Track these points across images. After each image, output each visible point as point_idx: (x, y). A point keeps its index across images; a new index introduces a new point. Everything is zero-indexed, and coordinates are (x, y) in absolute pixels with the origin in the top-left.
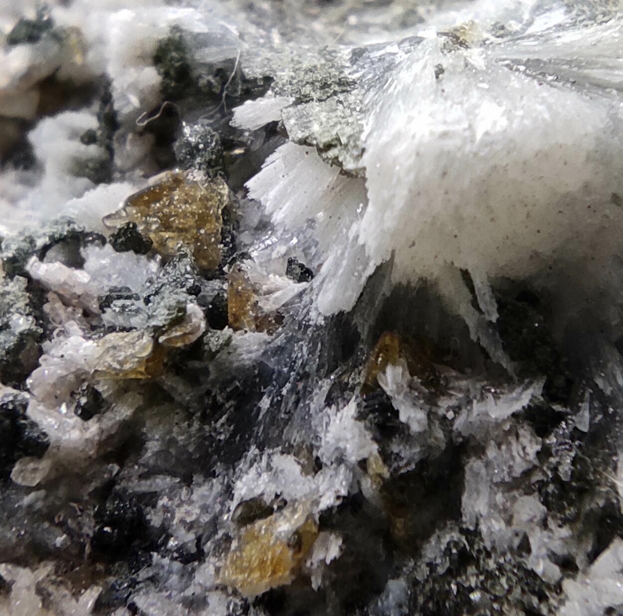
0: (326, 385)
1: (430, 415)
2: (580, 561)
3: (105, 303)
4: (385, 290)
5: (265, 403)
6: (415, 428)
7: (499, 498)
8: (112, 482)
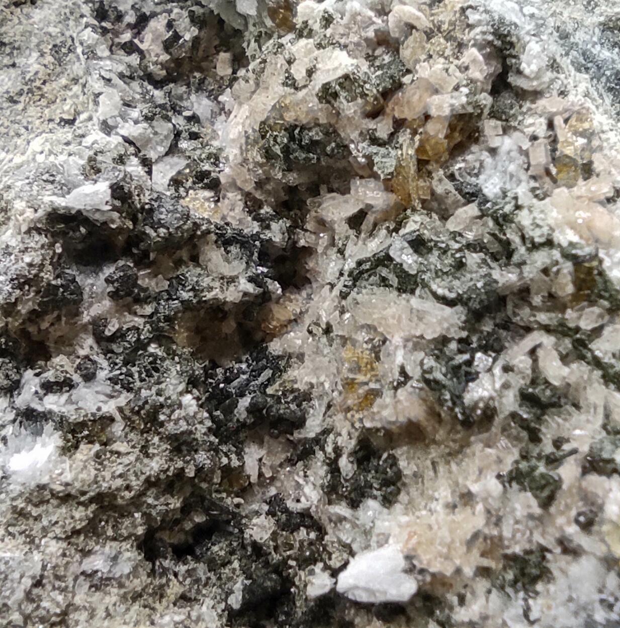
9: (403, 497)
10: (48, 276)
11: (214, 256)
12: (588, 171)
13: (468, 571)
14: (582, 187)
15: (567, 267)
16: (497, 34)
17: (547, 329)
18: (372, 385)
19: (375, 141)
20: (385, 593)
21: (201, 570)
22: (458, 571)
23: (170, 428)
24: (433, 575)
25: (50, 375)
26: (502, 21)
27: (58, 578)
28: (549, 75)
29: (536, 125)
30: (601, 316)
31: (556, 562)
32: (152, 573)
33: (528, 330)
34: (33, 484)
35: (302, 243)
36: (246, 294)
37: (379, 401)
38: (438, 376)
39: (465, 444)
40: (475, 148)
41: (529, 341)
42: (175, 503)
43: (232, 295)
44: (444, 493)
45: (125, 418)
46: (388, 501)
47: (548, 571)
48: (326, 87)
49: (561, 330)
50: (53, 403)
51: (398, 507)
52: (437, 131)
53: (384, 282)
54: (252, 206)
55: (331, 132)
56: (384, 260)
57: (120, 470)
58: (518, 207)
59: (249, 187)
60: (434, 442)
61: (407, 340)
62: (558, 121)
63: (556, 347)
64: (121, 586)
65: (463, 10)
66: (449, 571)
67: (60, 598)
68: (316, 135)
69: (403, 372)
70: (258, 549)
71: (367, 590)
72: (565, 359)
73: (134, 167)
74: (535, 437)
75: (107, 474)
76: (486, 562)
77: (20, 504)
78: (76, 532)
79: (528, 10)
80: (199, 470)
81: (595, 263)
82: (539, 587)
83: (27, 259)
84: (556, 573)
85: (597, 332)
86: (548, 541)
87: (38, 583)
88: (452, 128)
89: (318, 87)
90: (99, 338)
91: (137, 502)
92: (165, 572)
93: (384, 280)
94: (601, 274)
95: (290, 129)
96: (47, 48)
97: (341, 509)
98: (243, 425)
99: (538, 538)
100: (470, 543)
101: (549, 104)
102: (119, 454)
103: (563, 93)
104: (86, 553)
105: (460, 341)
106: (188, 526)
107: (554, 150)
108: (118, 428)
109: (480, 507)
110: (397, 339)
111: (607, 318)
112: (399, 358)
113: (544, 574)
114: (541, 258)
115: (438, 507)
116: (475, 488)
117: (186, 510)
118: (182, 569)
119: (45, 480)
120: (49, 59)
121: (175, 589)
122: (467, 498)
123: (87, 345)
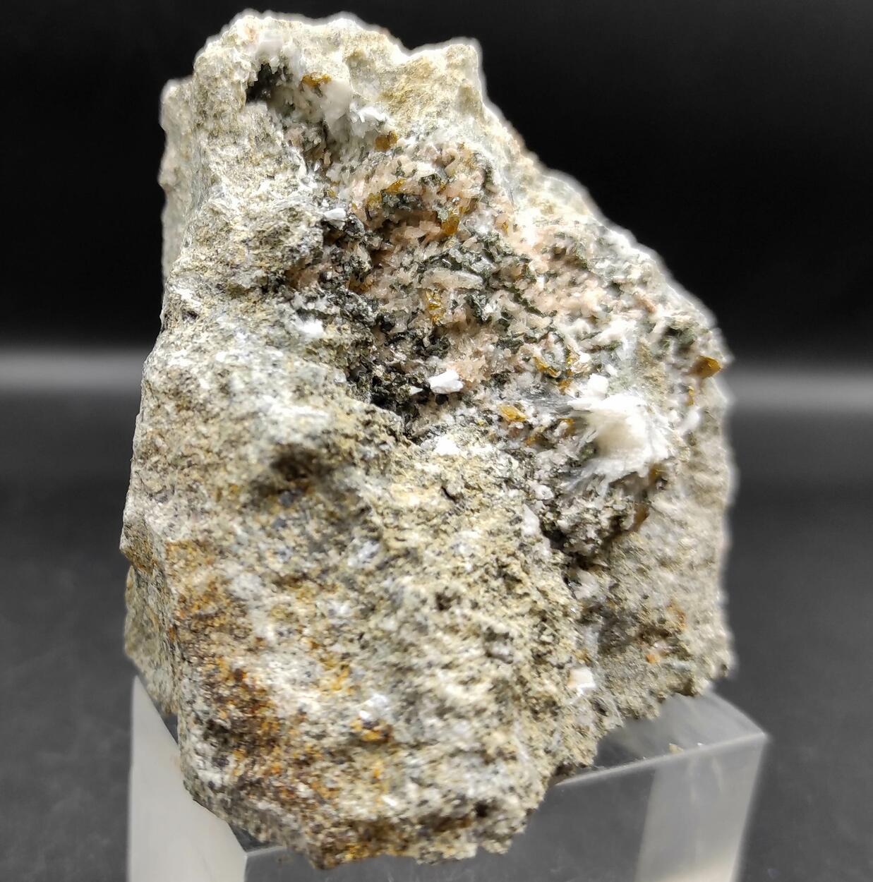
0: (554, 411)
1: (558, 437)
2: (541, 482)
3: (550, 353)
4: (582, 415)
5: (543, 399)
6: (555, 434)
7: (547, 460)
8: (510, 372)
9: (449, 354)
13: (478, 382)
16: (487, 166)
17: (506, 289)
18: (443, 307)
20: (450, 388)
22: (475, 381)
24: (467, 382)
25: (311, 294)
26: (489, 161)
29: (499, 207)
30: (526, 284)
31: (512, 376)
34: (318, 338)
35: (386, 248)
38: (477, 302)
39: (478, 332)
40: (474, 214)
44: (469, 352)
45: (344, 315)
46: (442, 356)
47: (509, 379)
48: (423, 179)
50: (310, 305)
51: (447, 358)
53: (444, 265)
55: (419, 198)
56: (445, 256)
58: (498, 239)
60: (464, 331)
61: (455, 290)
63: (509, 296)
65: (475, 155)
66: (472, 380)
68: (413, 199)
69: (455, 302)
71: (441, 388)
72: (512, 302)
76: (484, 378)
77: (310, 347)
82: (506, 385)
83: (316, 239)
84: (512, 380)
85: (524, 291)
86: (511, 368)
88: (469, 203)
89: (418, 178)
94: (528, 268)
95: (401, 196)
96: (253, 138)
99: (506, 367)
100: (479, 371)
103: (503, 194)
105: (479, 290)
109: (483, 356)
110: (451, 289)
111: (528, 285)
112: (452, 297)
113: (507, 381)
114: (509, 260)
115: (466, 357)
116: (481, 349)
117: (358, 359)
120: (254, 143)
122: (478, 353)
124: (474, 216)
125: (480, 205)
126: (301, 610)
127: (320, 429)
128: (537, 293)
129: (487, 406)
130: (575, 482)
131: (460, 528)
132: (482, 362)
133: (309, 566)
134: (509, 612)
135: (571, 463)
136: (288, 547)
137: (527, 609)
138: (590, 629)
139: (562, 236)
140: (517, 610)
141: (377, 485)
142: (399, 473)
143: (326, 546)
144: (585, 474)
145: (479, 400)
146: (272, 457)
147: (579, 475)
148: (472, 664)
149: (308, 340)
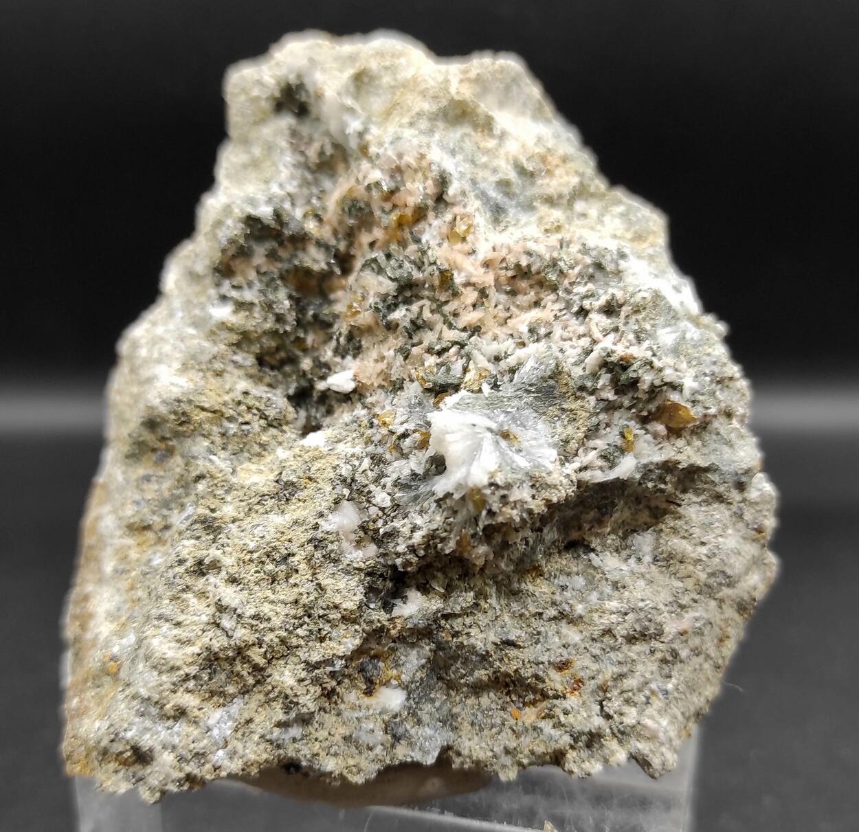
1: (409, 448)
7: (397, 469)
8: (405, 380)
9: (360, 356)
10: (242, 241)
11: (313, 250)
12: (464, 239)
13: (376, 385)
14: (459, 246)
15: (437, 273)
16: (441, 176)
17: (428, 298)
18: (358, 309)
19: (383, 211)
20: (343, 387)
21: (280, 377)
22: (372, 384)
23: (277, 311)
24: (363, 383)
25: (235, 283)
26: (444, 171)
27: (222, 358)
28: (460, 198)
29: (448, 217)
30: (448, 296)
31: (407, 384)
32: (260, 371)
33: (423, 298)
34: (220, 321)
35: (351, 253)
36: (323, 270)
37: (359, 316)
38: (380, 307)
39: (386, 337)
40: (423, 223)
41: (421, 303)
42: (273, 344)
43: (316, 268)
44: (375, 355)
45: (261, 306)
46: (355, 357)
47: (403, 388)
48: (369, 185)
49: (433, 300)
50: (234, 294)
51: (358, 359)
52: (409, 212)
54: (335, 233)
55: (368, 205)
56: (375, 260)
57: (254, 324)
58: (429, 248)
59: (336, 224)
60: (376, 335)
61: (375, 294)
62: (458, 218)
63: (430, 306)
64: (246, 370)
65: (430, 164)
66: (369, 383)
67: (222, 366)
68: (362, 205)
69: (370, 305)
70: (304, 374)
71: (338, 386)
72: (432, 311)
73: (287, 206)
74: (411, 337)
75: (249, 324)
76: (384, 383)
77: (214, 329)
78: (233, 344)
79: (459, 169)
80: (286, 332)
81: (449, 275)
82: (399, 393)
83: (235, 233)
84: (405, 388)
85: (446, 302)
86: (405, 376)
87: (215, 358)
88: (415, 211)
89: (366, 184)
90: (258, 272)
91: (258, 339)
92: (265, 372)
93: (373, 269)
94: (452, 279)
95: (353, 201)
97: (338, 359)
98: (309, 323)
99: (402, 374)
100: (379, 375)
101: (457, 210)
102: (255, 318)
103: (465, 206)
104: (235, 353)
105: (394, 296)
106: (278, 357)
107: (452, 229)
108: (257, 309)
109: (385, 361)
110: (372, 293)
111: (451, 298)
112: (370, 300)
113: (401, 388)
115: (371, 360)
116: (386, 354)
117: (278, 349)
118: (272, 373)
119: (225, 320)
121: (267, 380)
122: (383, 358)
123: (252, 275)
124: (421, 225)
125: (431, 214)
126: (133, 555)
127: (174, 396)
128: (463, 306)
129: (377, 410)
130: (413, 494)
131: (271, 511)
132: (382, 366)
133: (156, 520)
134: (272, 597)
135: (414, 475)
136: (143, 499)
137: (291, 599)
138: (415, 652)
139: (529, 254)
140: (282, 597)
141: (225, 459)
142: (259, 455)
143: (173, 505)
144: (423, 488)
145: (371, 403)
146: (143, 417)
147: (417, 489)
148: (195, 628)
149: (213, 322)
